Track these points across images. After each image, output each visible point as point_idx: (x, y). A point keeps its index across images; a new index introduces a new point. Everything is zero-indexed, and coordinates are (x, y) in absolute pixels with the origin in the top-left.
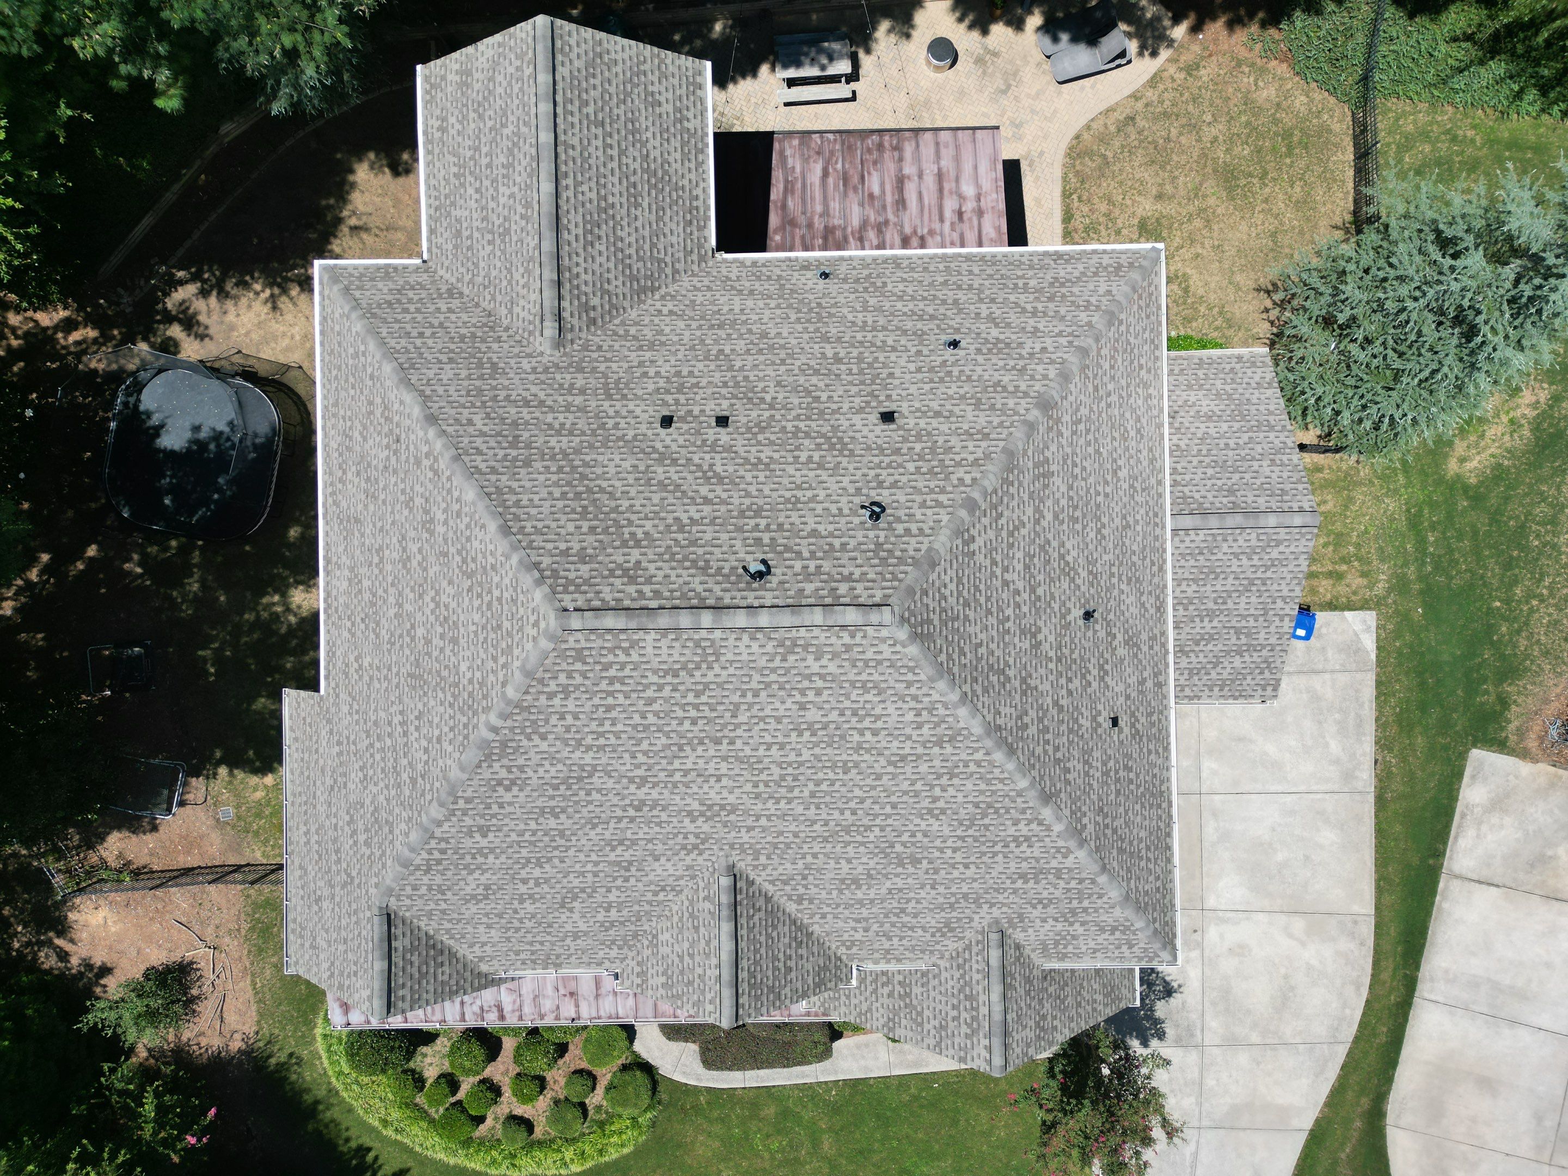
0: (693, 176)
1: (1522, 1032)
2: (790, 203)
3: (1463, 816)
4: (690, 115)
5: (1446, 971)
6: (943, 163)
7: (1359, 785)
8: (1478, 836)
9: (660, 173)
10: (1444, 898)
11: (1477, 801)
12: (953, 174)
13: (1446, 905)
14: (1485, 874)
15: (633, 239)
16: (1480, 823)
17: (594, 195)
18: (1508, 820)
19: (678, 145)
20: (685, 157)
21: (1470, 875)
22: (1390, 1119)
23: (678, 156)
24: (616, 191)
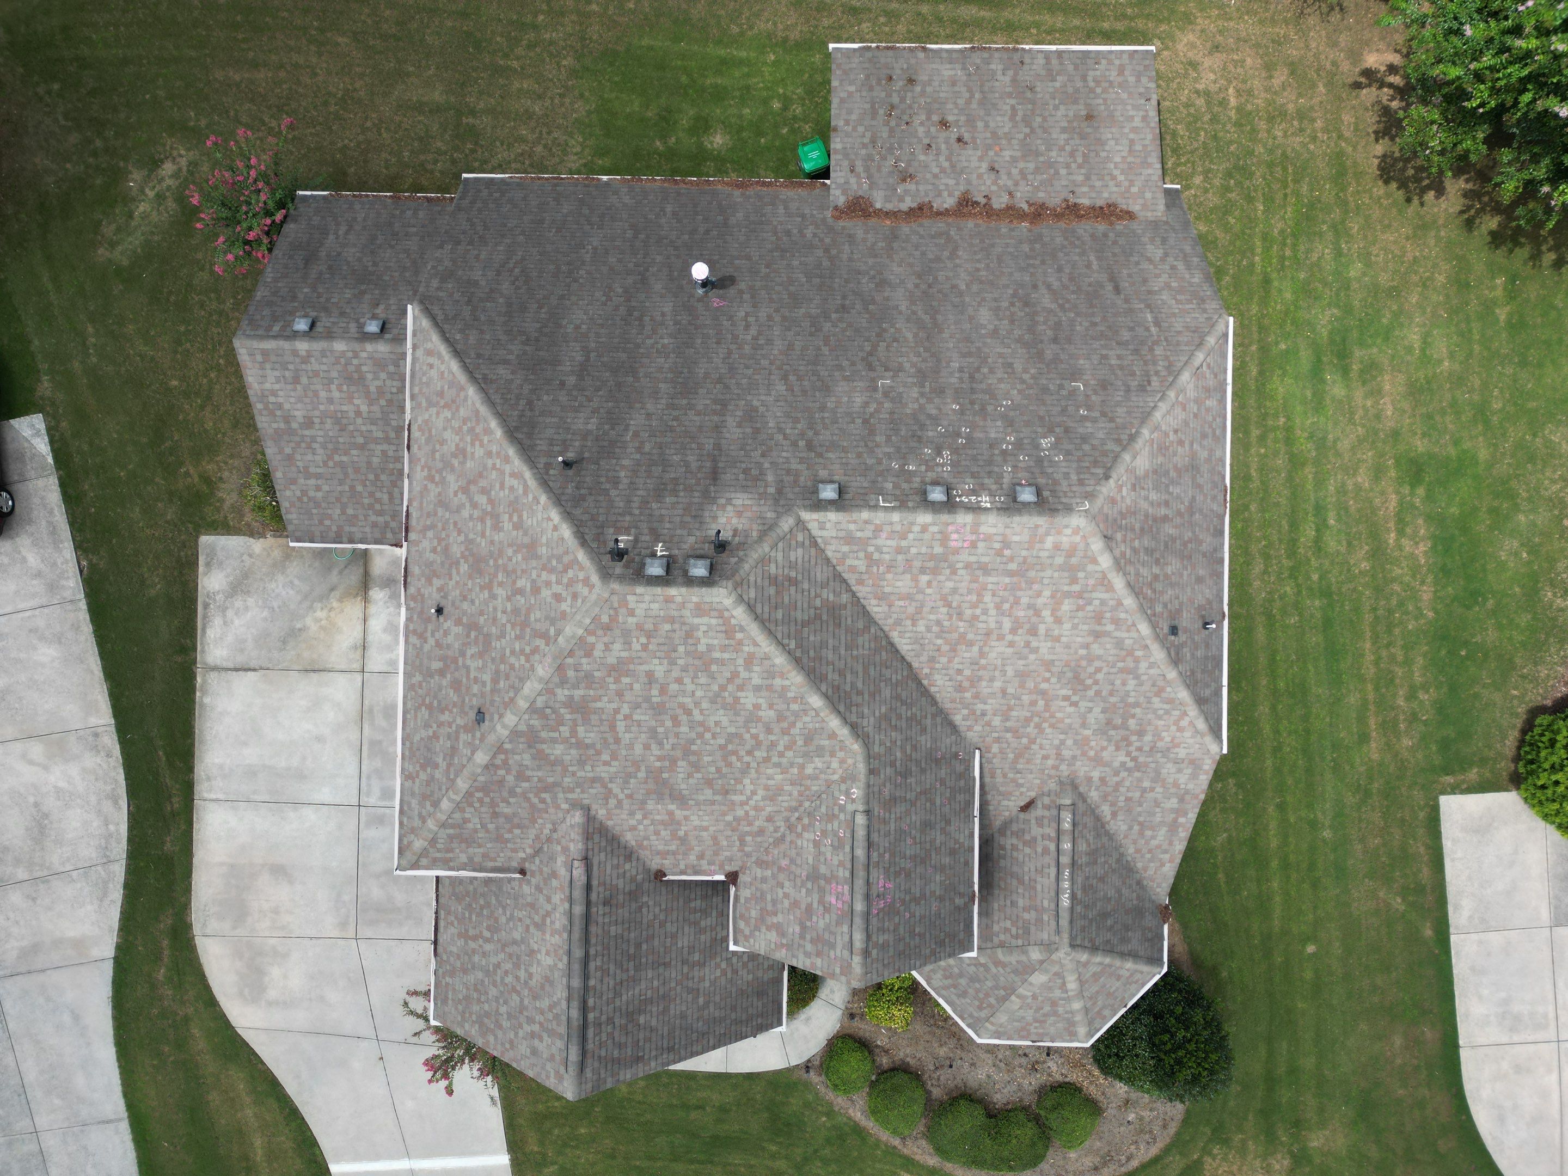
1: (308, 812)
3: (206, 606)
5: (221, 767)
7: (68, 594)
8: (225, 623)
10: (204, 693)
11: (217, 587)
13: (207, 700)
14: (240, 660)
16: (224, 610)
18: (251, 601)
21: (225, 664)
22: (197, 930)
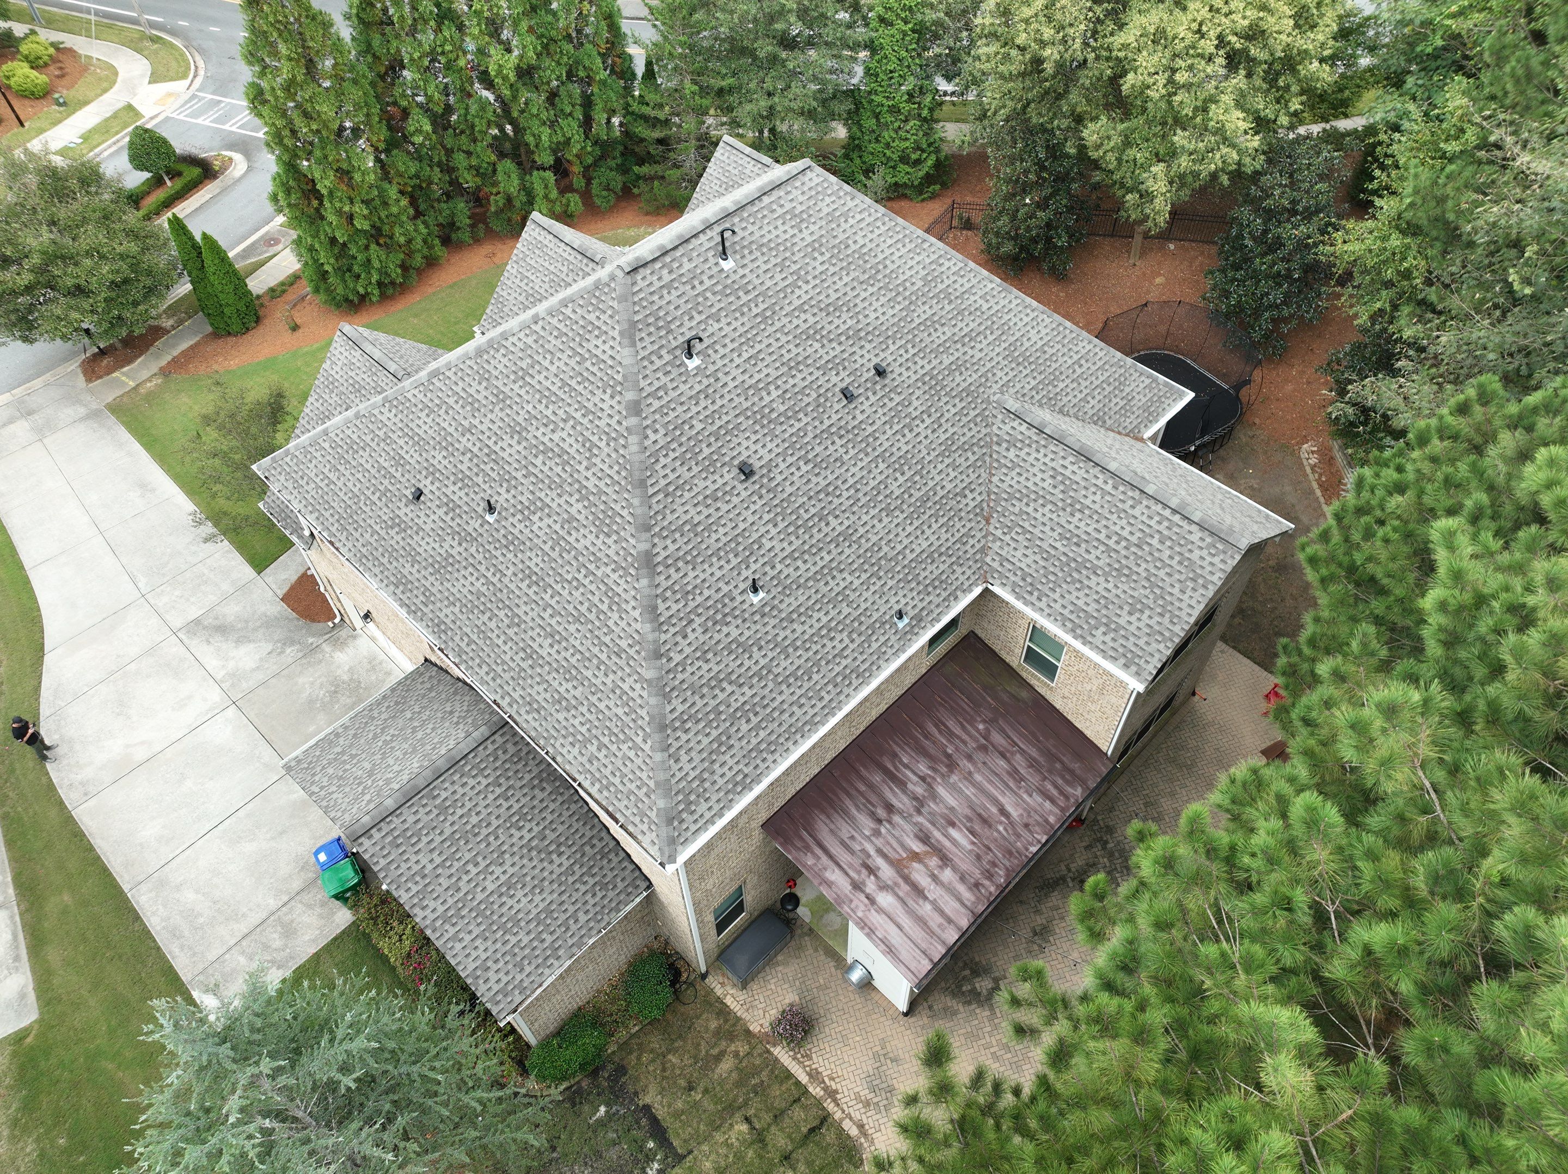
0: (1057, 606)
2: (1002, 763)
4: (1107, 638)
6: (928, 907)
9: (1075, 575)
12: (911, 903)
15: (1038, 515)
17: (1088, 502)
19: (1089, 609)
20: (1077, 610)
23: (1080, 603)
24: (1082, 524)
